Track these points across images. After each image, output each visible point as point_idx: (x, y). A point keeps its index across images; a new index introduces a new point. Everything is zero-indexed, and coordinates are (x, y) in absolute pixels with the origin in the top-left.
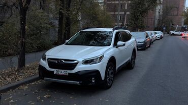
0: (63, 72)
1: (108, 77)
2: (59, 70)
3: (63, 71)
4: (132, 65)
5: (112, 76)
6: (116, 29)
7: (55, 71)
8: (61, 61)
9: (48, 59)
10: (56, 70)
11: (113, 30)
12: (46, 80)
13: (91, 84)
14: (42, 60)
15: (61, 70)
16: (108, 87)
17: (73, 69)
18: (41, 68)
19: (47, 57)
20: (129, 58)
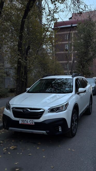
0: (29, 122)
1: (73, 124)
2: (25, 119)
3: (29, 120)
4: (90, 110)
5: (76, 124)
6: (75, 76)
7: (21, 121)
8: (26, 110)
9: (13, 108)
10: (21, 119)
11: (73, 77)
12: (11, 130)
13: (58, 133)
14: (5, 109)
15: (27, 120)
16: (73, 135)
17: (39, 118)
18: (6, 118)
19: (12, 106)
20: (88, 104)
